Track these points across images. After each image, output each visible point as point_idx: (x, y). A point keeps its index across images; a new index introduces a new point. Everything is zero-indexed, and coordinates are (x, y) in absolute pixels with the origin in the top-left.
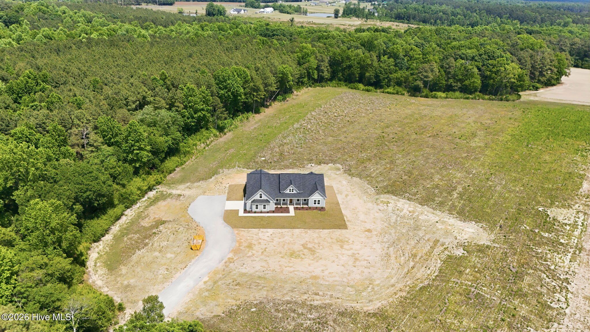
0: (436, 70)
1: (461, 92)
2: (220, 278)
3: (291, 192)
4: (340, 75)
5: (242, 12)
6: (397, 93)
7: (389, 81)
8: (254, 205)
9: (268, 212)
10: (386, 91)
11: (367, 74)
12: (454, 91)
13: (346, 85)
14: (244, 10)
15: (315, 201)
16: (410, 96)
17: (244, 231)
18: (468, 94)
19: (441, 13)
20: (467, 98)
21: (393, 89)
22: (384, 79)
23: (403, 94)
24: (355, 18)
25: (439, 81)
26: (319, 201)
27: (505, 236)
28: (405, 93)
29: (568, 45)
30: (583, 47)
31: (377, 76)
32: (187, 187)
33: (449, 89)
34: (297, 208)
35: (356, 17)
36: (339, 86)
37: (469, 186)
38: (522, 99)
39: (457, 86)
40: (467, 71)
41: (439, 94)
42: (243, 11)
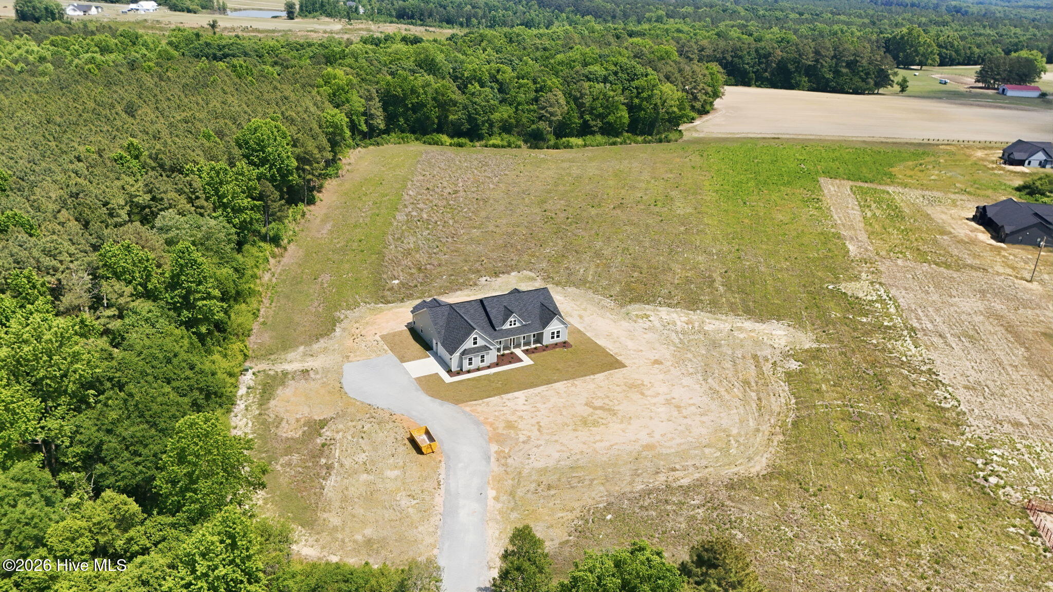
0: (562, 101)
1: (602, 134)
2: (513, 486)
3: (513, 326)
4: (402, 121)
5: (93, 11)
6: (509, 146)
7: (491, 125)
8: (466, 358)
9: (489, 367)
10: (491, 142)
11: (451, 117)
12: (593, 133)
13: (417, 139)
14: (97, 7)
15: (553, 333)
16: (530, 147)
17: (480, 405)
18: (613, 136)
19: (469, 6)
20: (614, 144)
21: (499, 138)
22: (483, 122)
23: (520, 147)
24: (325, 19)
25: (570, 120)
26: (558, 332)
27: (824, 332)
28: (521, 143)
29: (696, 51)
30: (716, 53)
31: (471, 119)
32: (305, 354)
33: (585, 131)
34: (527, 350)
35: (327, 16)
36: (404, 141)
37: (726, 272)
38: (685, 138)
39: (596, 126)
40: (607, 100)
41: (574, 140)
42: (94, 9)
